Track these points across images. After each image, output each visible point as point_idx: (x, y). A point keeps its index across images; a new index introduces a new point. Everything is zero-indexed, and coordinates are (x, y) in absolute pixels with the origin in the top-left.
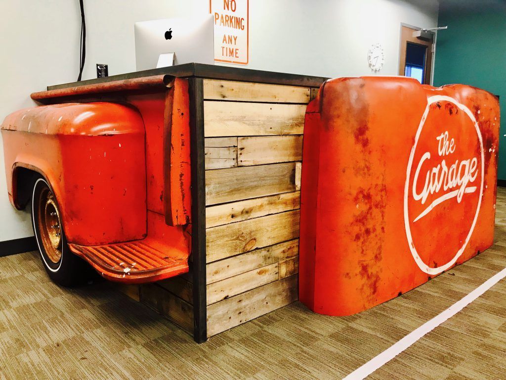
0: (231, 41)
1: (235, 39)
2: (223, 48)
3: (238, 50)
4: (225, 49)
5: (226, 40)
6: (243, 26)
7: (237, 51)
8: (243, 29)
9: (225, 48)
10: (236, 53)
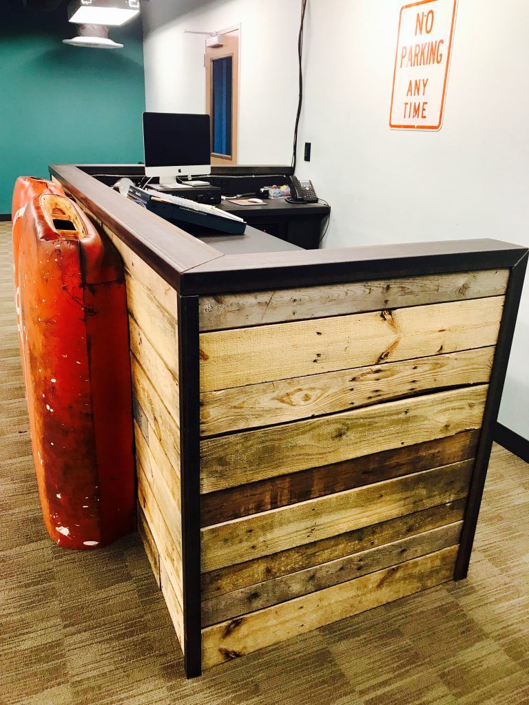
0: (418, 90)
1: (425, 85)
2: (407, 104)
3: (426, 103)
4: (408, 106)
5: (411, 91)
6: (441, 55)
7: (425, 106)
8: (438, 62)
9: (409, 104)
10: (424, 110)
